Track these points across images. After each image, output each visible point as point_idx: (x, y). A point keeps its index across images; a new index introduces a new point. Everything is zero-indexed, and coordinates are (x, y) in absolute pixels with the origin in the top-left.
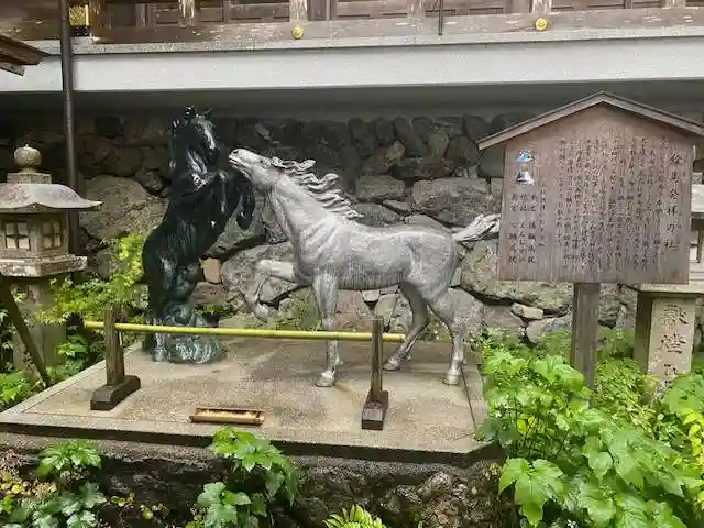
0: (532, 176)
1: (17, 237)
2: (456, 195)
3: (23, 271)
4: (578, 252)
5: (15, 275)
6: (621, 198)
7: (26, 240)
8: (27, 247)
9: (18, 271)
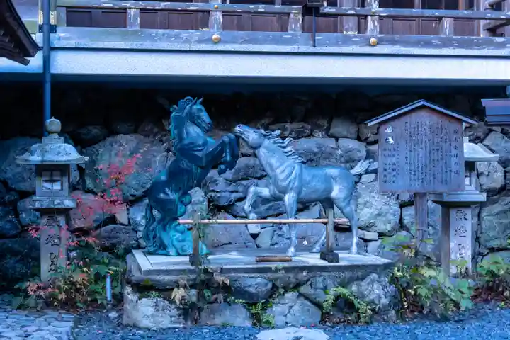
0: (393, 139)
1: (52, 181)
2: (316, 150)
3: (63, 203)
4: (416, 177)
5: (56, 207)
6: (434, 150)
7: (59, 183)
8: (60, 188)
9: (59, 204)
